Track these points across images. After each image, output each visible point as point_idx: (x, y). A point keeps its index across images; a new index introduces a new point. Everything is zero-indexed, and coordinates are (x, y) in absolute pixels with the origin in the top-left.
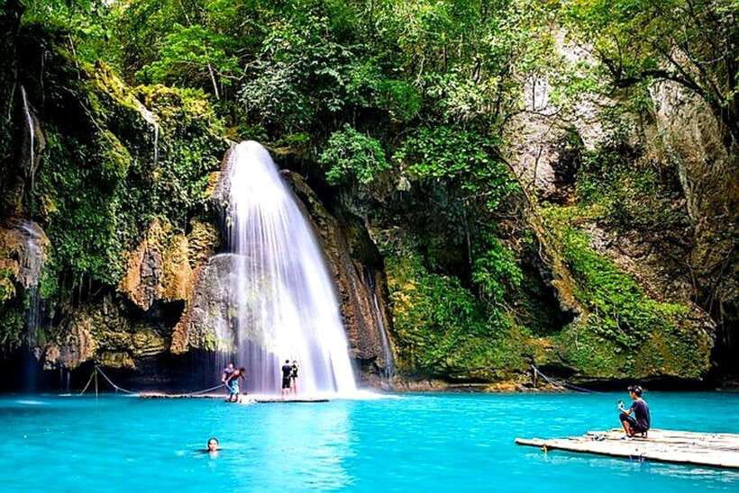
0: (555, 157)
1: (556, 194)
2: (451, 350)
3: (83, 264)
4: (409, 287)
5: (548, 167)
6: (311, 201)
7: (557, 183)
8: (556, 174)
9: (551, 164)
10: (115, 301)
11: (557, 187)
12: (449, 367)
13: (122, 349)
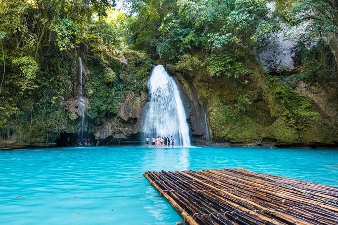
0: (293, 55)
1: (295, 69)
2: (230, 132)
3: (104, 108)
4: (215, 110)
5: (291, 59)
6: (183, 82)
7: (295, 65)
8: (294, 61)
9: (292, 58)
10: (118, 118)
11: (295, 67)
12: (229, 138)
13: (120, 132)
